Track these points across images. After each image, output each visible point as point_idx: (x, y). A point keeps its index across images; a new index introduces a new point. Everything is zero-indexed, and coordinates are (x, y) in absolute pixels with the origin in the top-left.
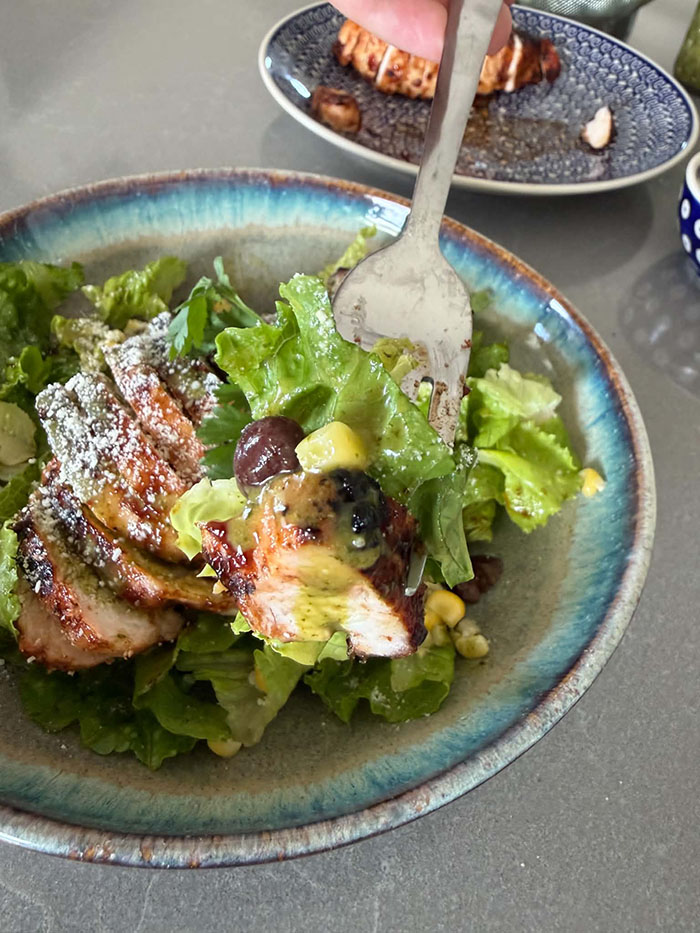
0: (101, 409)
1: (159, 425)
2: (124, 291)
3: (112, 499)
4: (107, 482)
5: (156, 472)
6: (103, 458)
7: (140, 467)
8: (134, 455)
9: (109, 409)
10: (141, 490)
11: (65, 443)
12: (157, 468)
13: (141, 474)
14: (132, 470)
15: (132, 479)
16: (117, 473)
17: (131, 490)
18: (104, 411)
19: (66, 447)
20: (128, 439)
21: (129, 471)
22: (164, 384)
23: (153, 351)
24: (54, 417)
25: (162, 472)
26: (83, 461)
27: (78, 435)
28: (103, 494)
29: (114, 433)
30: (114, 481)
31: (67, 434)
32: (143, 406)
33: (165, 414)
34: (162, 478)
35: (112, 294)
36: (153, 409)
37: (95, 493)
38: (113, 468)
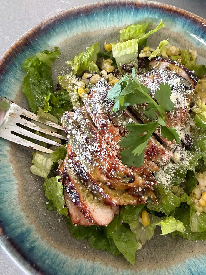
0: (89, 132)
1: (112, 141)
2: (81, 62)
3: (98, 172)
4: (96, 166)
5: (115, 163)
6: (93, 156)
7: (108, 161)
8: (105, 157)
9: (92, 132)
10: (109, 171)
11: (77, 147)
12: (115, 162)
13: (109, 164)
14: (105, 162)
15: (106, 166)
16: (99, 162)
17: (105, 170)
18: (90, 133)
19: (78, 148)
20: (102, 148)
21: (104, 163)
22: (112, 122)
23: (104, 104)
24: (71, 134)
25: (117, 164)
26: (85, 156)
27: (82, 144)
28: (95, 170)
29: (97, 145)
30: (99, 166)
31: (78, 143)
32: (105, 133)
33: (114, 137)
34: (117, 166)
35: (77, 64)
36: (109, 134)
37: (91, 170)
38: (98, 160)
